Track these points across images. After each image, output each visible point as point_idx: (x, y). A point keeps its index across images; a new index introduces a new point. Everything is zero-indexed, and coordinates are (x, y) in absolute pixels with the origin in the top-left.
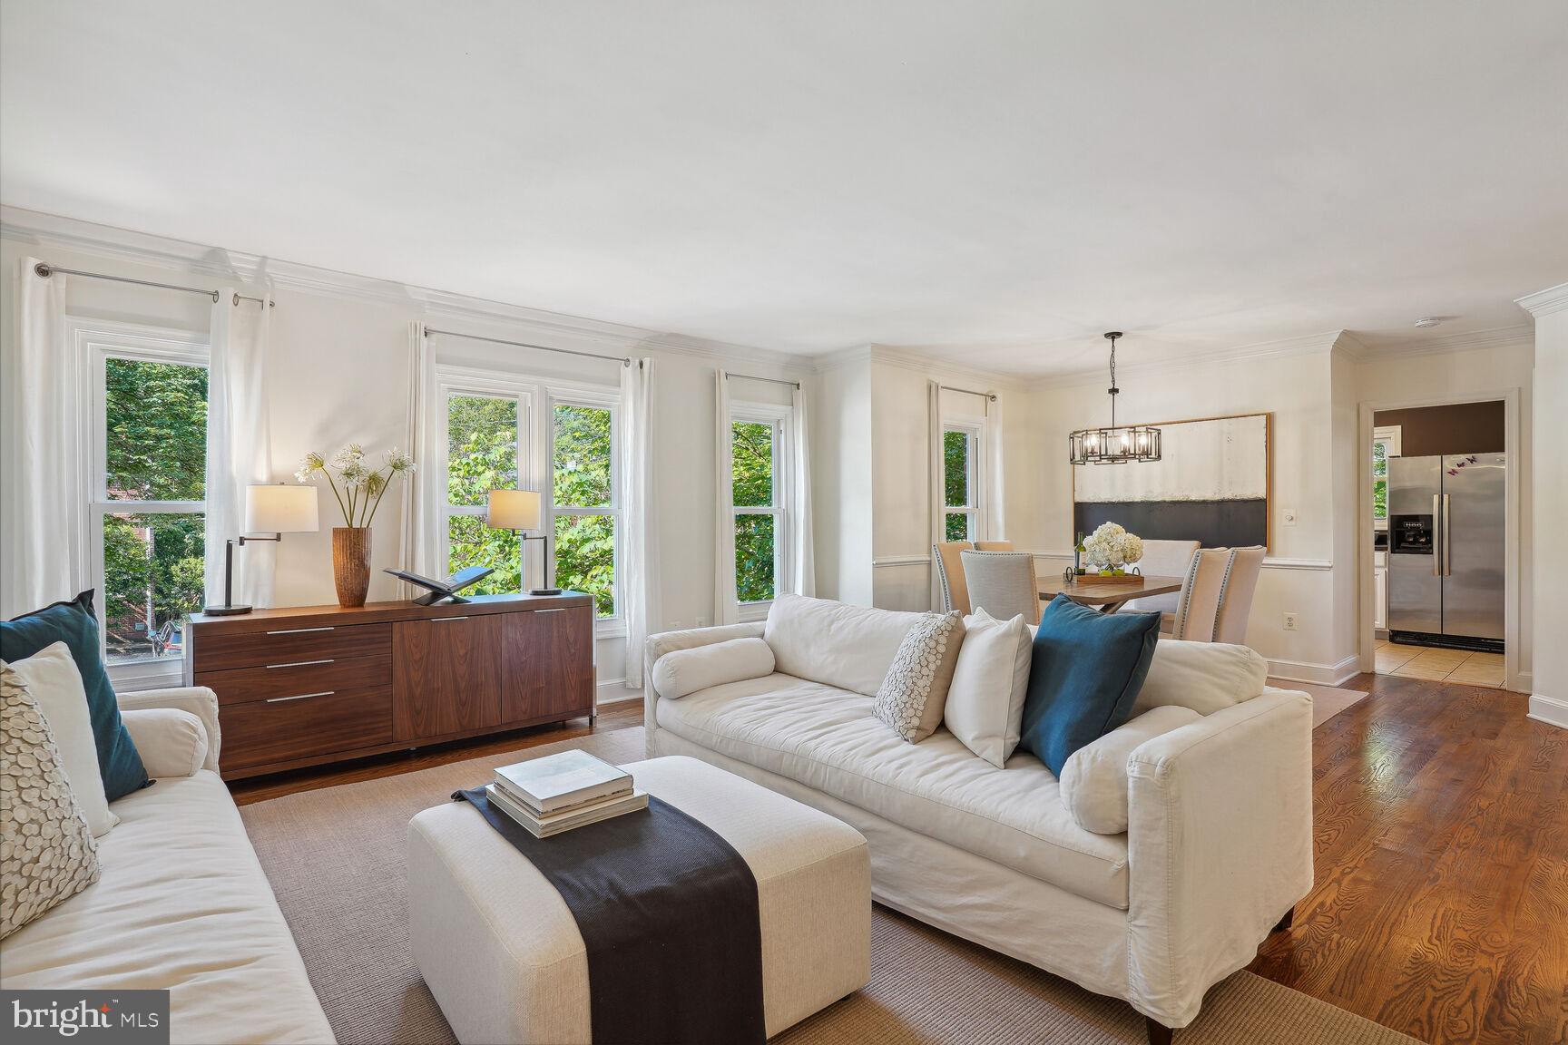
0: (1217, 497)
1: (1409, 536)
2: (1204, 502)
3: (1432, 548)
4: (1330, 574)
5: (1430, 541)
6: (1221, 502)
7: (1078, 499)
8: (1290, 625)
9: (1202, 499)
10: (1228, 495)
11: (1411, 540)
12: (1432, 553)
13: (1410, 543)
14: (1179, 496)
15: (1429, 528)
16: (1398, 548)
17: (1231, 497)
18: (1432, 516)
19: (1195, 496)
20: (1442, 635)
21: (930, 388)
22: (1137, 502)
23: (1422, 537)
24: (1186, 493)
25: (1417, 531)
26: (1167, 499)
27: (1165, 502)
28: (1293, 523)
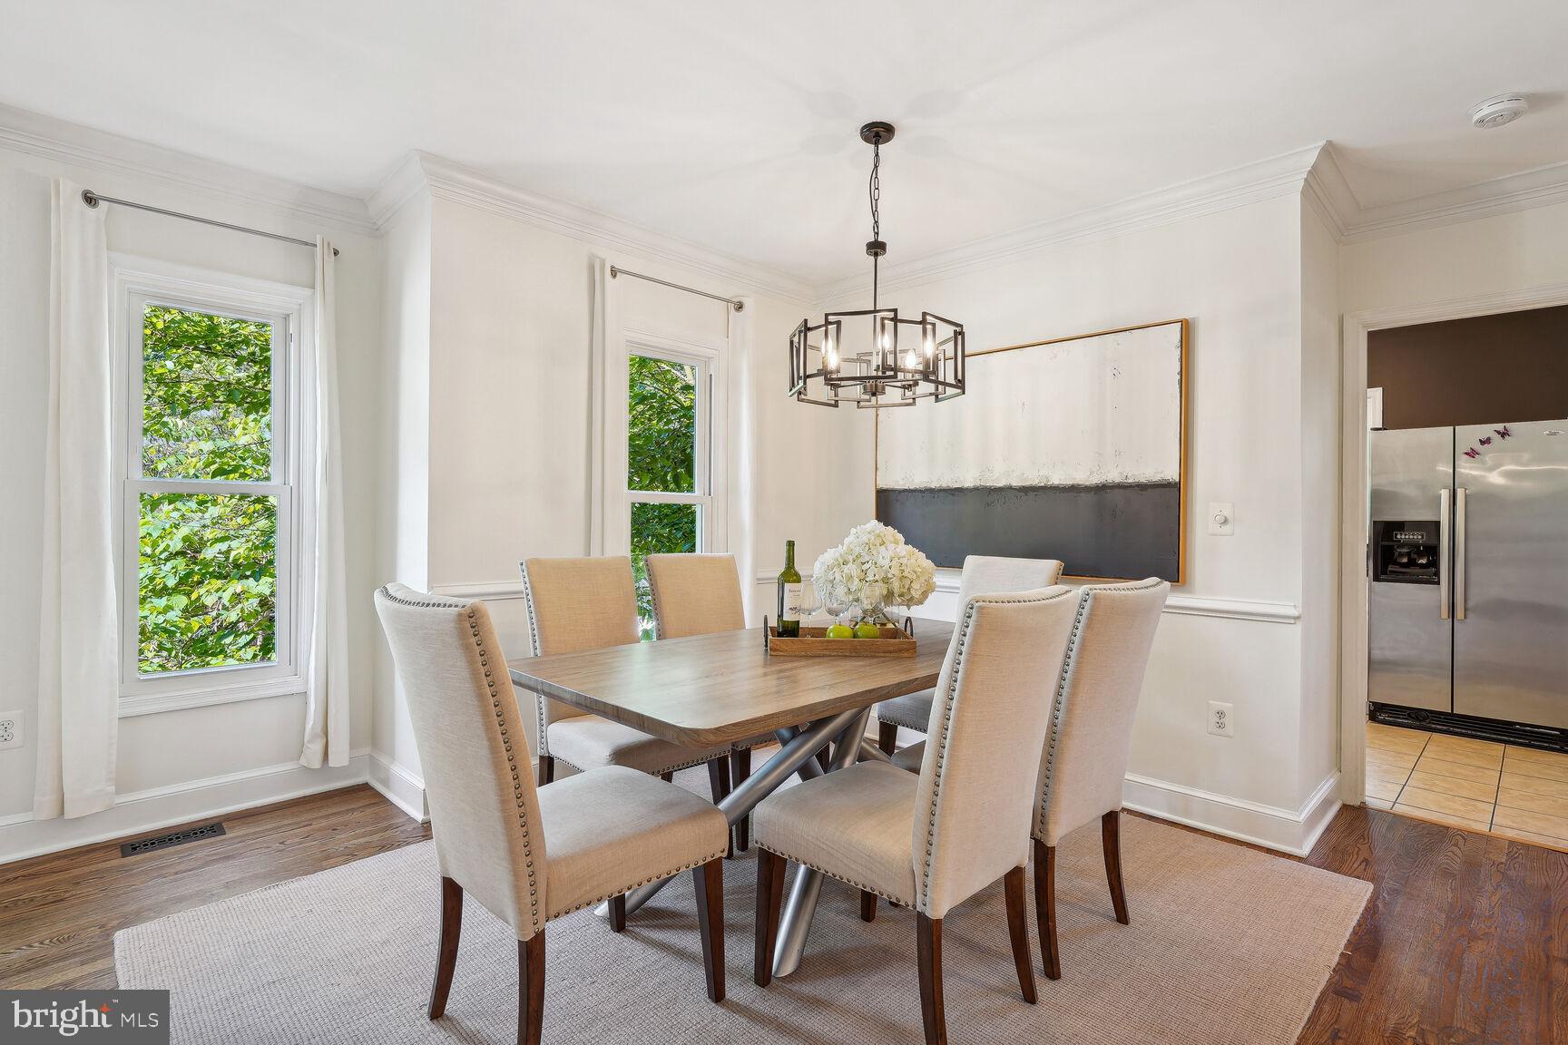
0: (1095, 480)
1: (1401, 555)
2: (1074, 489)
3: (1437, 574)
4: (1298, 629)
5: (1434, 564)
6: (1102, 489)
7: (883, 485)
8: (1221, 726)
9: (1069, 482)
10: (1113, 475)
11: (1405, 560)
12: (1438, 583)
13: (1403, 565)
14: (1033, 478)
15: (1434, 542)
16: (1384, 573)
17: (1118, 480)
18: (1437, 524)
19: (1059, 477)
20: (1452, 714)
21: (592, 268)
22: (967, 489)
23: (1421, 555)
24: (1044, 472)
25: (1415, 547)
26: (1014, 484)
27: (1010, 488)
28: (1227, 529)
